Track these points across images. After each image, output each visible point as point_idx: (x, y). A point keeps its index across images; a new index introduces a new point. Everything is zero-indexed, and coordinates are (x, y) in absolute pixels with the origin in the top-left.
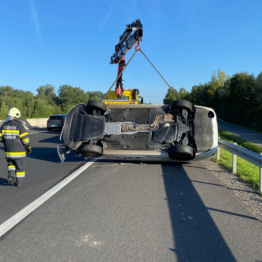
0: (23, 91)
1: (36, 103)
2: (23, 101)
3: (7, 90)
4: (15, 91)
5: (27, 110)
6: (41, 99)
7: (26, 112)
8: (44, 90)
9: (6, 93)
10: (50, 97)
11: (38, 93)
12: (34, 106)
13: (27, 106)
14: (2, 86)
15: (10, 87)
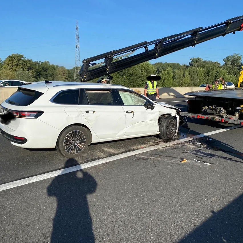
0: (211, 62)
1: (218, 72)
2: (205, 71)
3: (197, 61)
4: (204, 62)
5: (208, 80)
6: (223, 69)
7: (206, 81)
8: (231, 60)
9: (196, 64)
10: (236, 67)
11: (224, 63)
12: (215, 76)
13: (208, 76)
14: (194, 58)
15: (200, 58)
